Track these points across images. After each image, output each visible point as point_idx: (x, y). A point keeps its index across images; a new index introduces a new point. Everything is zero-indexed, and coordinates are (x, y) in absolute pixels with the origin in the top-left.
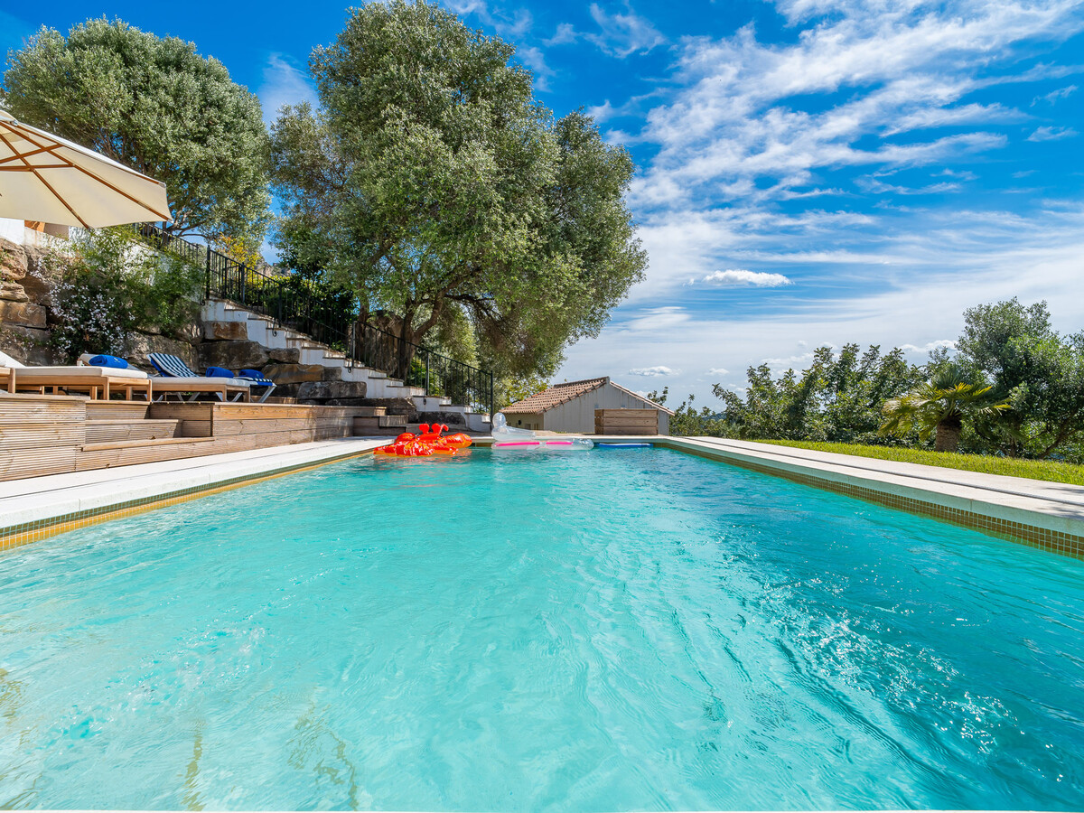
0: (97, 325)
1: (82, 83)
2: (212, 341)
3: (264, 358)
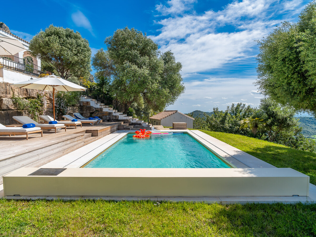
0: (62, 107)
1: (50, 45)
2: (83, 106)
3: (95, 110)
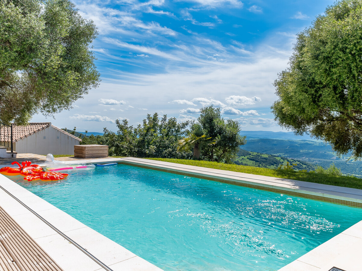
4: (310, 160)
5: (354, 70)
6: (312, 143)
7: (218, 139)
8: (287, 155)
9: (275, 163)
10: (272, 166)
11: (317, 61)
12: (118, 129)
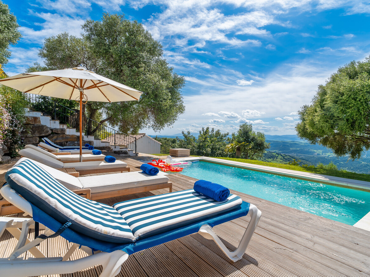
3: (50, 132)
4: (297, 155)
5: (361, 110)
6: (299, 143)
7: (252, 145)
8: (280, 152)
9: (272, 157)
10: (270, 159)
11: (337, 105)
12: (184, 137)
